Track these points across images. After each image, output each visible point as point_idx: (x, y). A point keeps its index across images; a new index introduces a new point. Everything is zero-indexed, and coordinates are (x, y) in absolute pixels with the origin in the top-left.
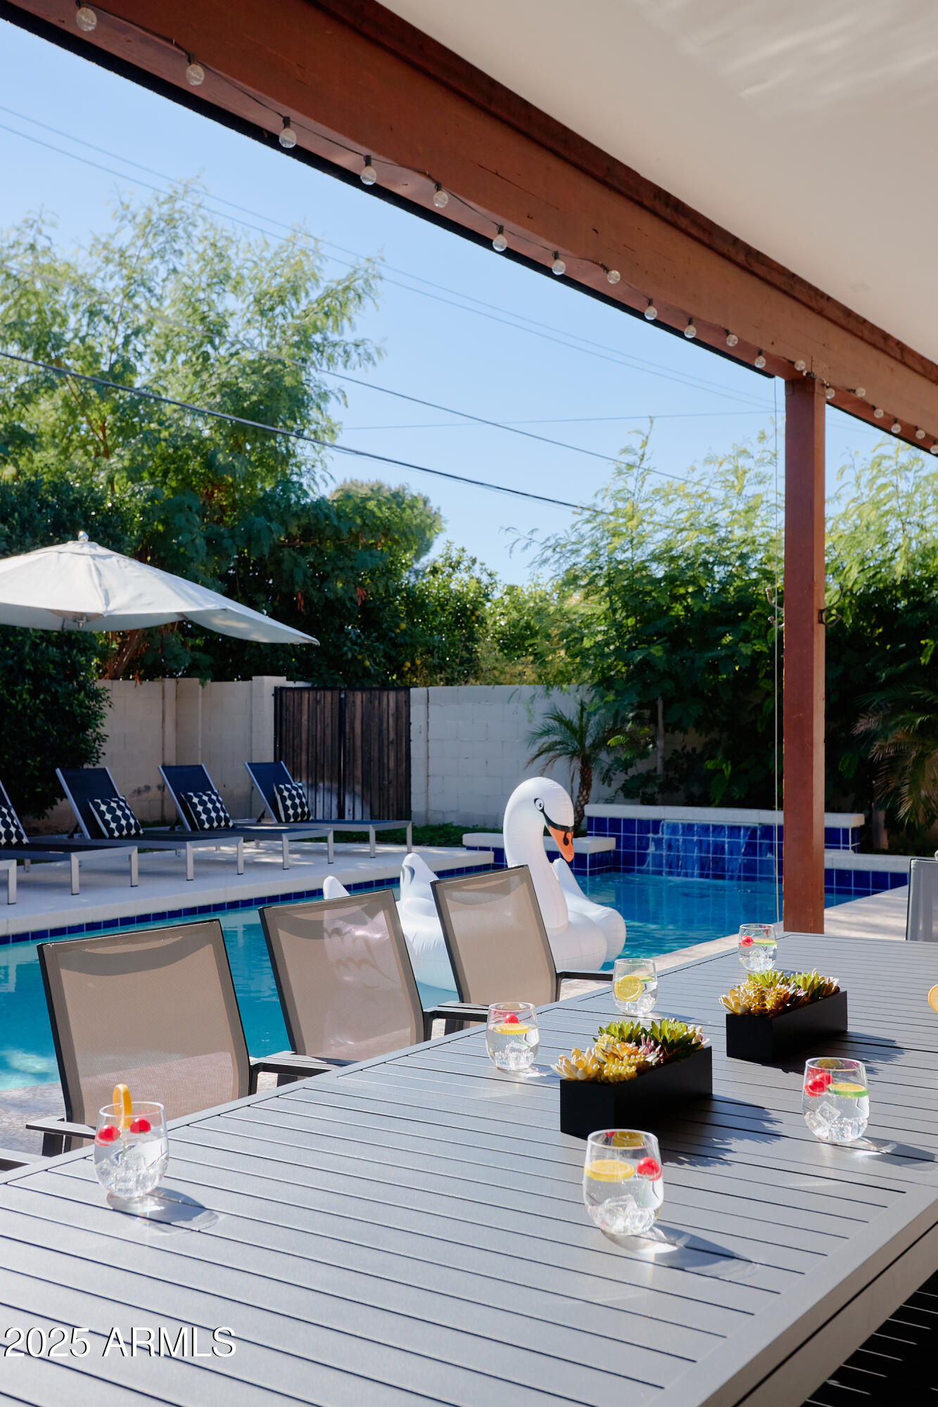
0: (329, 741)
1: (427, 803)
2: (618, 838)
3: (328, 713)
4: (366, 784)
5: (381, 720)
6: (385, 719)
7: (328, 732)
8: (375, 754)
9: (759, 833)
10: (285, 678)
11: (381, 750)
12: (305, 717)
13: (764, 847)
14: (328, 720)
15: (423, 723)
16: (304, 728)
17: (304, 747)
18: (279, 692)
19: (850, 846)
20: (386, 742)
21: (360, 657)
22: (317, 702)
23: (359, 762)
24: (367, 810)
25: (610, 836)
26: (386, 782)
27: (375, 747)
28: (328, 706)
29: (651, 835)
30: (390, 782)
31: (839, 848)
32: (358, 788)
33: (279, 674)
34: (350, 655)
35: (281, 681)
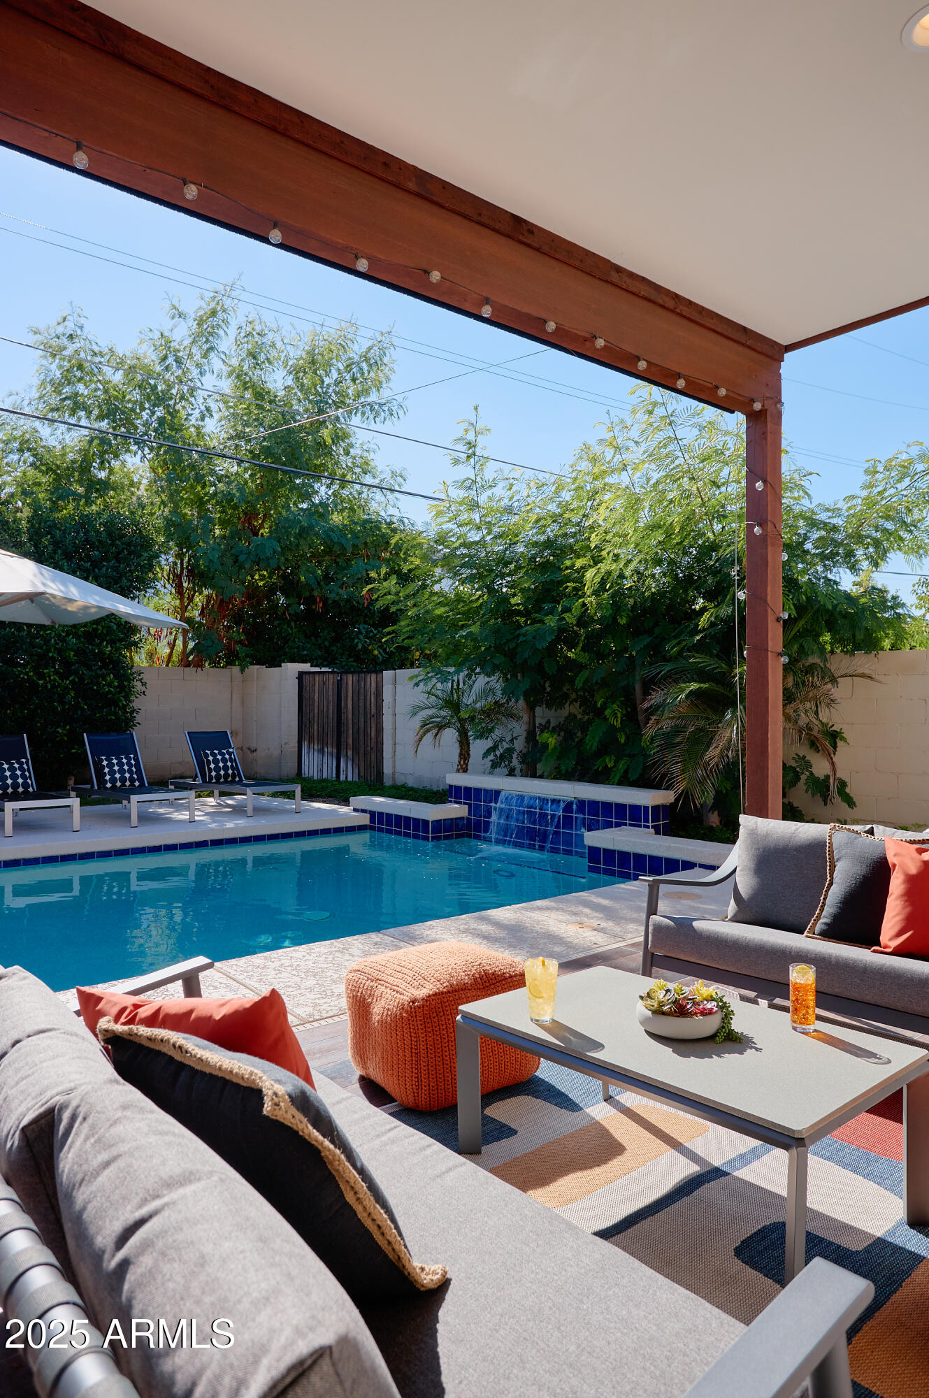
0: (330, 716)
1: (394, 767)
2: (470, 805)
3: (330, 690)
4: (356, 750)
5: (365, 697)
6: (369, 697)
7: (331, 707)
8: (362, 725)
9: (574, 807)
10: (309, 664)
11: (365, 722)
12: (316, 695)
13: (579, 821)
14: (331, 698)
15: (390, 700)
16: (316, 704)
17: (316, 719)
18: (301, 675)
19: (650, 824)
20: (369, 716)
21: (370, 648)
22: (324, 683)
23: (351, 732)
24: (356, 771)
25: (465, 803)
26: (369, 749)
27: (362, 720)
28: (331, 686)
29: (493, 804)
30: (371, 749)
31: (640, 826)
32: (350, 753)
33: (304, 662)
34: (360, 646)
35: (306, 667)
